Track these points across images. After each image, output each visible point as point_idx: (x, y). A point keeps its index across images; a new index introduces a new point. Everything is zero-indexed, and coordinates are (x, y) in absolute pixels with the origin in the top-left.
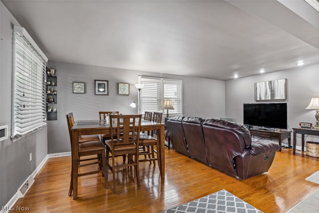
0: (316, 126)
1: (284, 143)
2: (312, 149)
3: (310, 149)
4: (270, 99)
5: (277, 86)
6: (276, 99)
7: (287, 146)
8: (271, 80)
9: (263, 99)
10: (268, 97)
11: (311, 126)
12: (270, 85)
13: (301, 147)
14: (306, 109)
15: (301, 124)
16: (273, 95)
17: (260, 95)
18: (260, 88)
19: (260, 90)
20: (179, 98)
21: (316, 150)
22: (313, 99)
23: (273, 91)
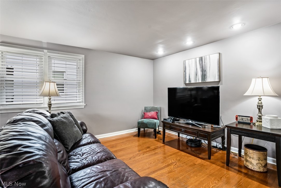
0: (257, 121)
1: (216, 142)
2: (253, 158)
3: (250, 158)
4: (200, 81)
5: (209, 64)
6: (207, 81)
7: (220, 146)
8: (202, 56)
9: (193, 81)
10: (199, 79)
11: (250, 121)
12: (201, 62)
13: (238, 149)
14: (244, 95)
15: (238, 118)
16: (204, 76)
17: (189, 76)
18: (190, 67)
19: (190, 70)
20: (80, 80)
21: (259, 160)
22: (253, 80)
23: (204, 71)
